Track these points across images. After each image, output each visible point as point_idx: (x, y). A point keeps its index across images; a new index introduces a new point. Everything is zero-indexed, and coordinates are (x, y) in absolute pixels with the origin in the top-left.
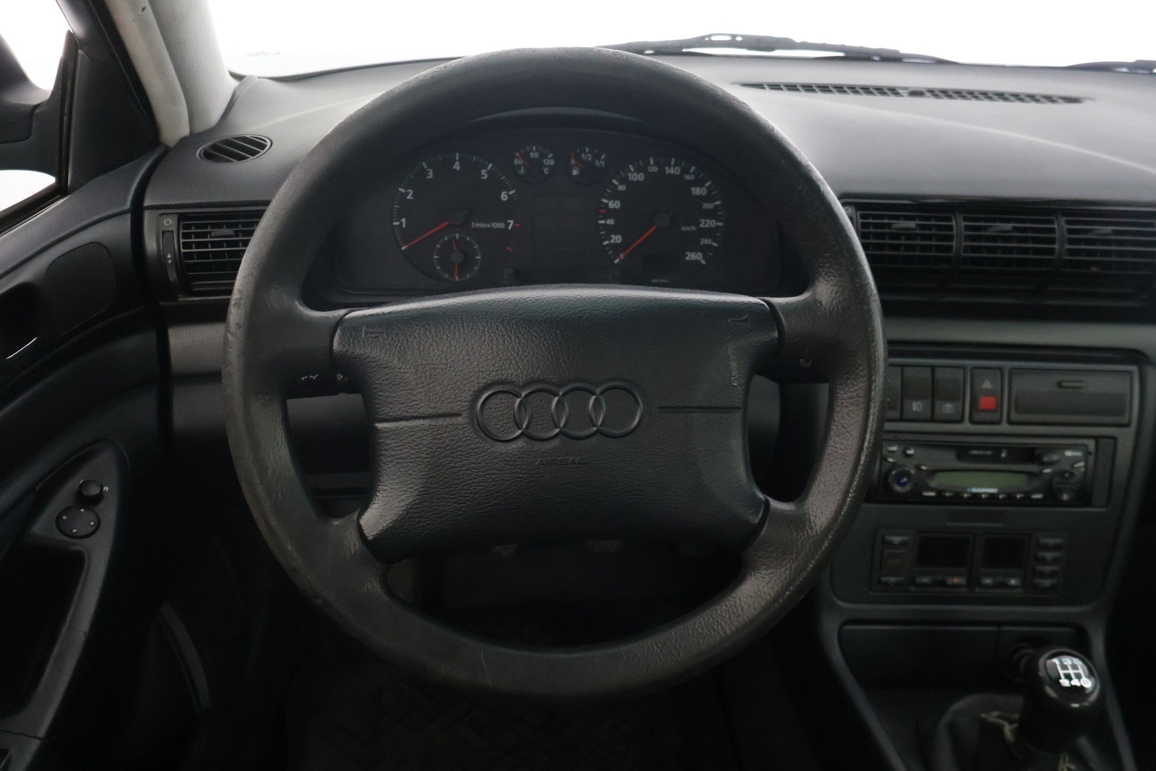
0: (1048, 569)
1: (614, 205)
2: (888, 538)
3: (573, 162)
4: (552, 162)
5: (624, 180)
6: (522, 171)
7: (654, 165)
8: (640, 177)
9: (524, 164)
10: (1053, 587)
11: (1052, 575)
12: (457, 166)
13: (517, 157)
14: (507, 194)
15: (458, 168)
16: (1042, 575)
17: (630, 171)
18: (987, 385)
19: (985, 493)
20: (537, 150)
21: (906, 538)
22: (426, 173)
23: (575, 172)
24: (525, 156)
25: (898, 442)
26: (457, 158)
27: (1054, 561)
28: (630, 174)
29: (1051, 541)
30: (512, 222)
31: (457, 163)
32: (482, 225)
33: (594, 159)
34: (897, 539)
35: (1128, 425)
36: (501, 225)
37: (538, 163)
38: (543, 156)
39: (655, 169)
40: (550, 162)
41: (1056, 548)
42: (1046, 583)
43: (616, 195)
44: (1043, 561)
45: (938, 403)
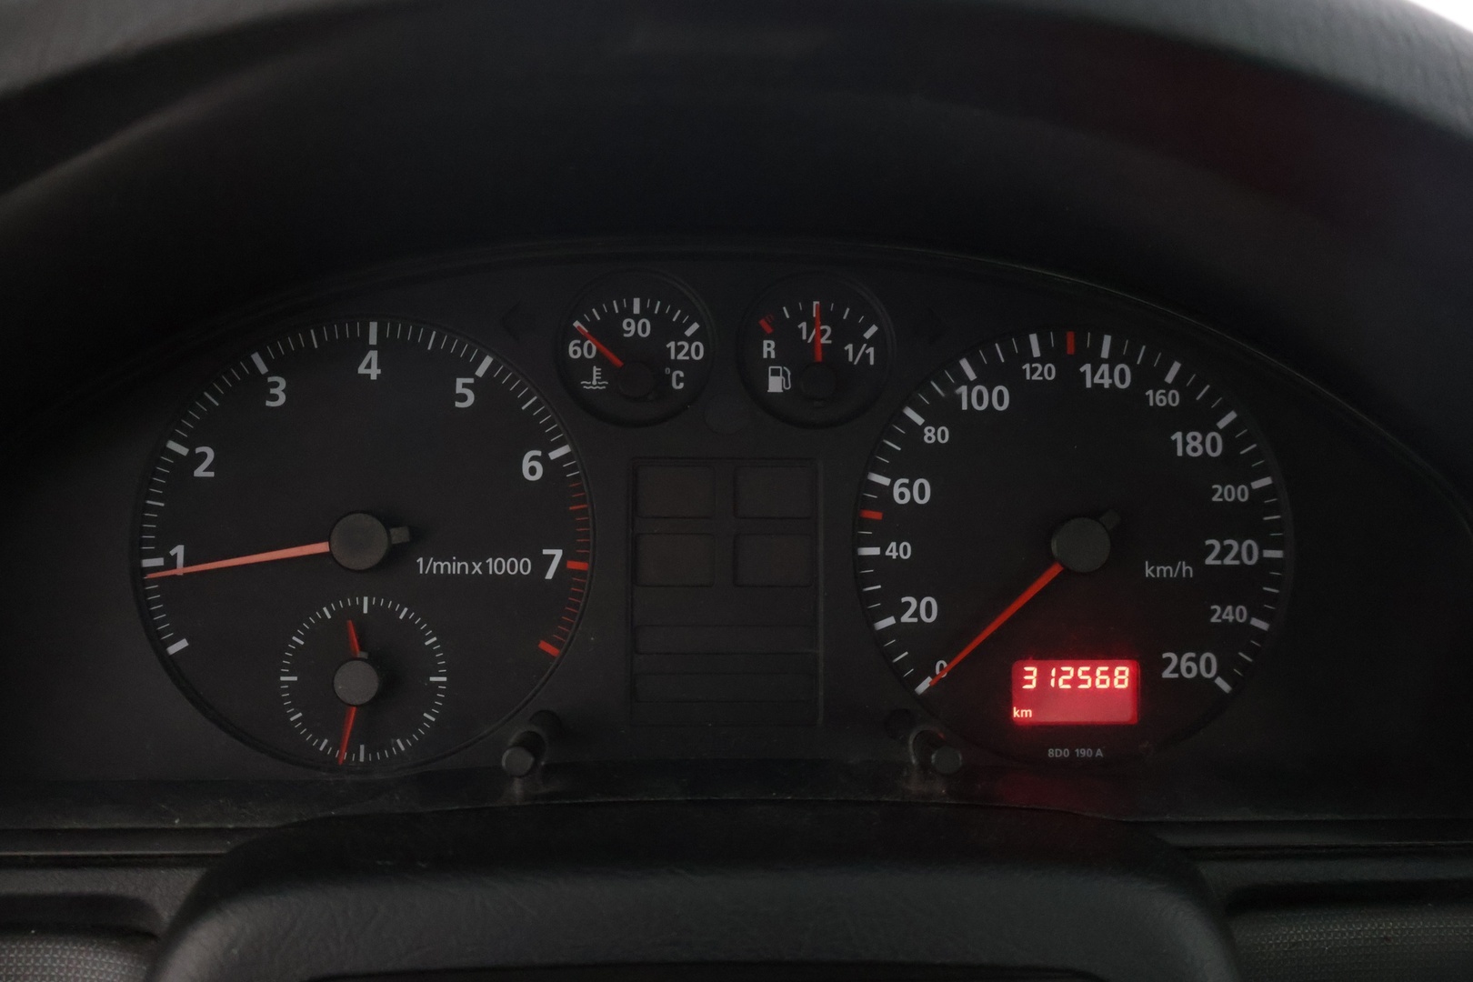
1: (911, 492)
3: (769, 348)
4: (697, 351)
5: (943, 411)
6: (595, 382)
7: (1042, 361)
8: (998, 399)
9: (600, 360)
12: (370, 367)
13: (576, 334)
14: (544, 460)
15: (374, 373)
17: (962, 379)
20: (645, 312)
22: (264, 389)
23: (776, 385)
24: (607, 332)
26: (373, 340)
28: (963, 390)
30: (558, 553)
31: (373, 355)
32: (455, 568)
33: (840, 337)
36: (520, 566)
37: (649, 359)
38: (667, 330)
39: (1048, 372)
40: (690, 350)
43: (914, 461)
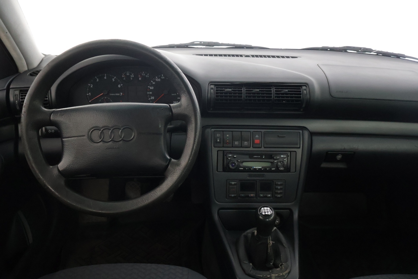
0: (279, 192)
1: (152, 88)
2: (230, 183)
3: (139, 76)
4: (133, 76)
5: (154, 81)
6: (124, 79)
7: (163, 77)
8: (159, 80)
9: (125, 77)
10: (281, 197)
11: (280, 193)
12: (105, 78)
13: (123, 75)
14: (120, 85)
15: (106, 78)
16: (277, 193)
17: (156, 78)
18: (257, 136)
19: (258, 168)
20: (129, 73)
21: (236, 183)
22: (96, 80)
23: (140, 79)
24: (125, 75)
25: (231, 153)
26: (105, 75)
27: (281, 189)
28: (156, 79)
29: (279, 183)
30: (122, 93)
31: (106, 77)
32: (113, 95)
33: (145, 75)
34: (233, 183)
35: (299, 148)
36: (119, 94)
37: (129, 77)
38: (130, 74)
39: (164, 78)
40: (132, 76)
41: (281, 185)
42: (279, 196)
43: (152, 85)
44: (277, 189)
45: (243, 142)
